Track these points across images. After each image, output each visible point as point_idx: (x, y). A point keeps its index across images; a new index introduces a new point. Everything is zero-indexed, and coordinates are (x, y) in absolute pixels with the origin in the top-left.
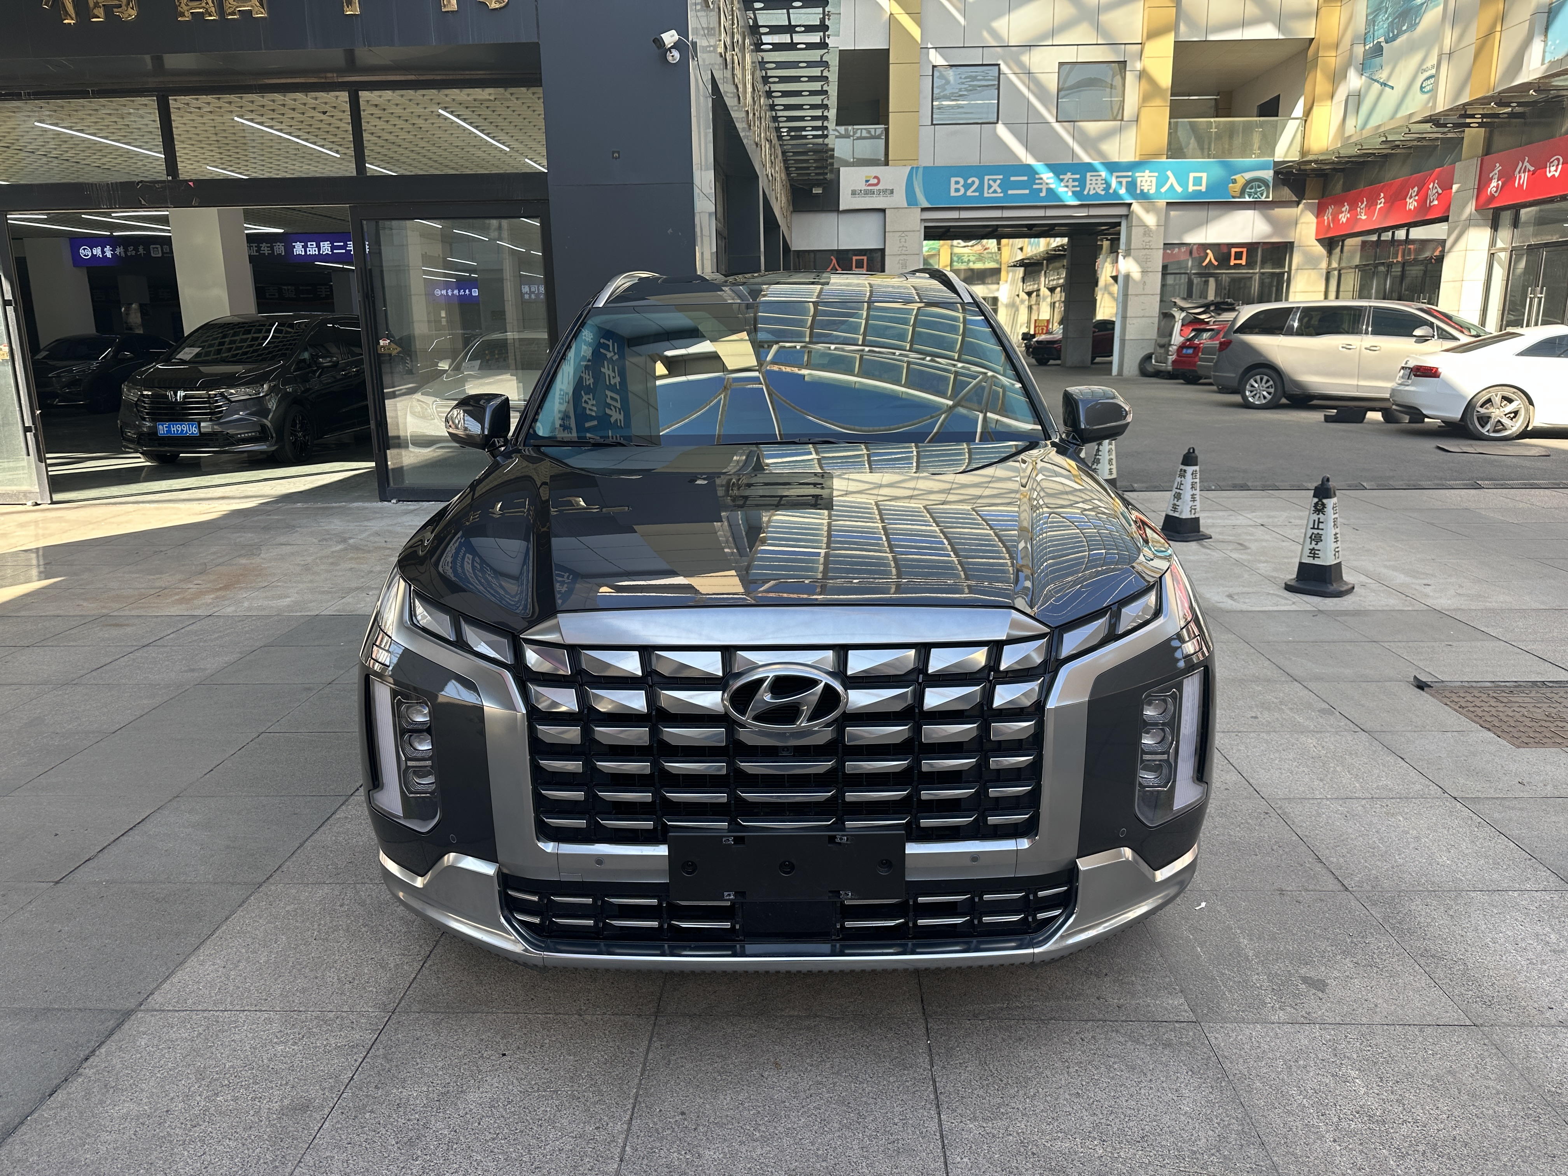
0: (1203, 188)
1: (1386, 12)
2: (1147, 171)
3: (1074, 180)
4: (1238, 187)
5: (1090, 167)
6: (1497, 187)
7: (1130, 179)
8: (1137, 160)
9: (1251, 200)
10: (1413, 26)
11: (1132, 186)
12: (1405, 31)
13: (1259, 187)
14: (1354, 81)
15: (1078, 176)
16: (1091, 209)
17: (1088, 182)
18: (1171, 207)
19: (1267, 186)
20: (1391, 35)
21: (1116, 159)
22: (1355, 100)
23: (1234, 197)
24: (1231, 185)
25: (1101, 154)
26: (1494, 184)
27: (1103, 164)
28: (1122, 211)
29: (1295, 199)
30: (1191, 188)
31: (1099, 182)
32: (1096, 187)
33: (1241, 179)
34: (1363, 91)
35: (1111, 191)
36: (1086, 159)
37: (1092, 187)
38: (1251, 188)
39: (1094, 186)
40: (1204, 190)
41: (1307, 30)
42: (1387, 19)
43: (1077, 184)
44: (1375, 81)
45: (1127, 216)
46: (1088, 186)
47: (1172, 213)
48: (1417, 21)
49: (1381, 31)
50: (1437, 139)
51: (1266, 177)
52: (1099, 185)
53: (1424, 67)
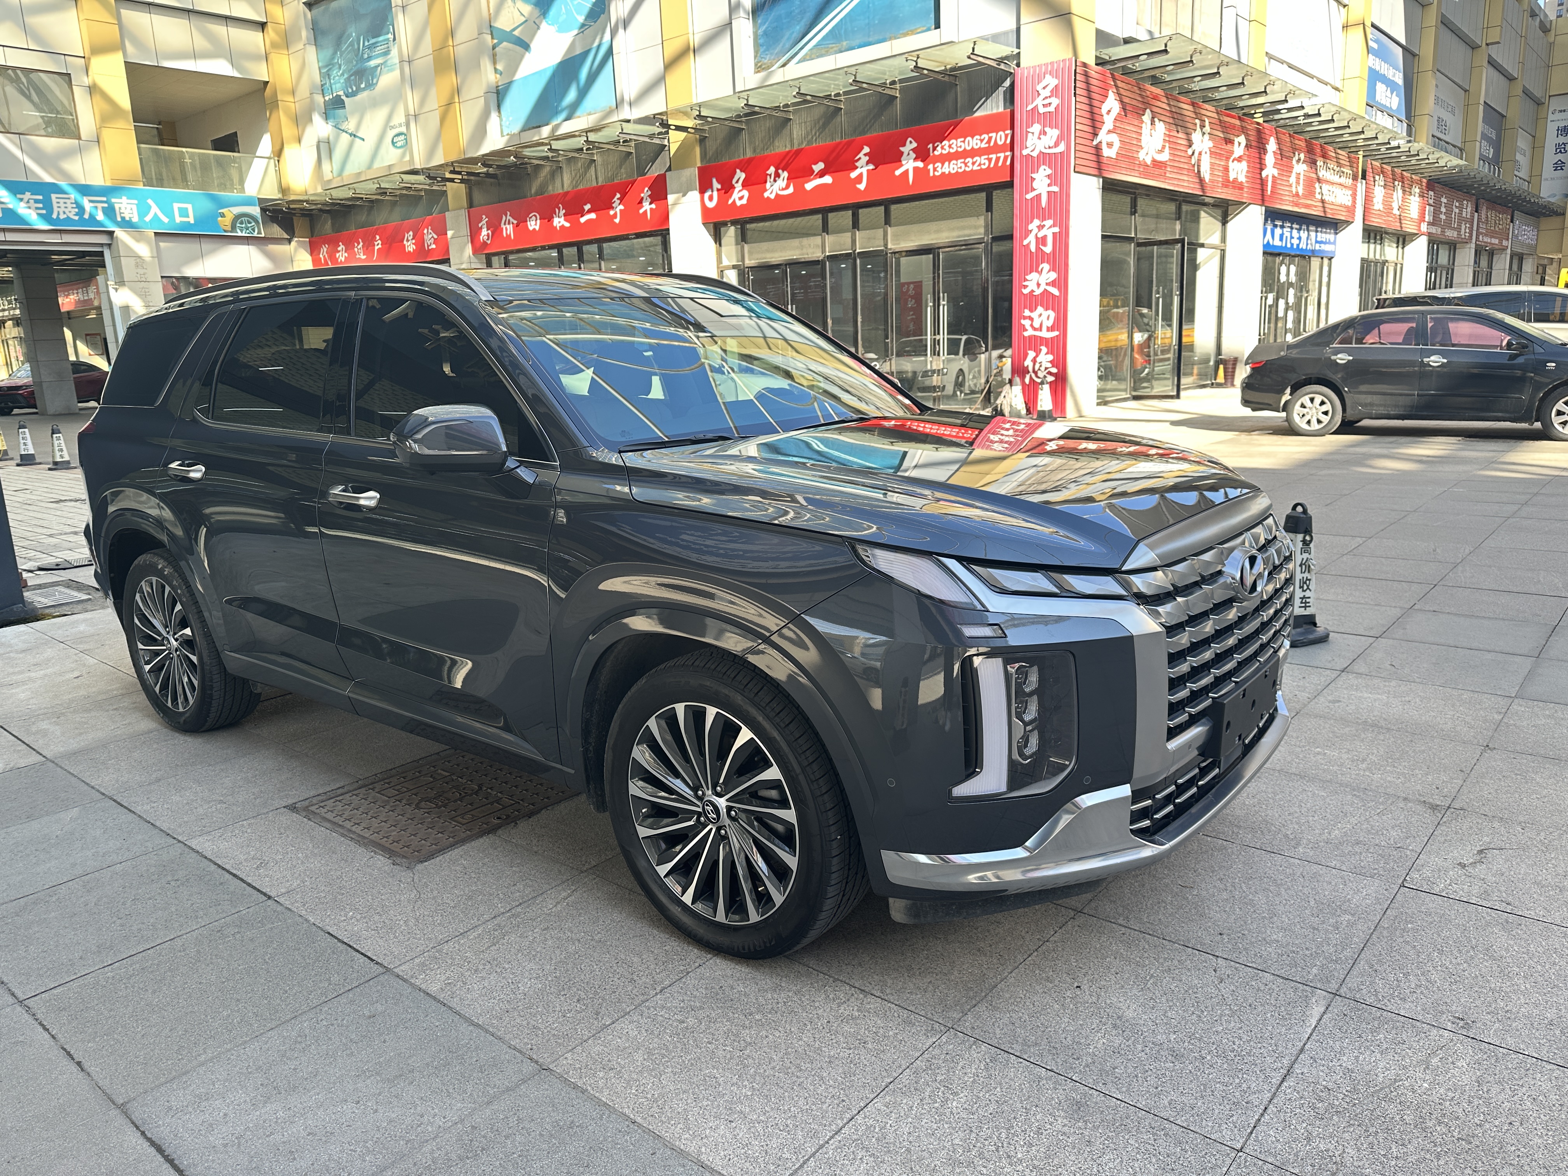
0: (191, 220)
1: (340, 68)
2: (124, 198)
3: (36, 201)
4: (227, 221)
5: (56, 189)
6: (488, 235)
7: (106, 205)
8: (109, 183)
9: (244, 234)
10: (370, 86)
11: (110, 211)
12: (364, 89)
13: (250, 223)
14: (320, 128)
15: (41, 197)
16: (63, 236)
17: (55, 205)
18: (159, 238)
19: (257, 222)
20: (350, 91)
21: (83, 182)
22: (325, 148)
23: (225, 231)
24: (220, 219)
25: (66, 175)
26: (484, 232)
27: (72, 185)
28: (103, 239)
29: (286, 236)
30: (178, 220)
31: (69, 205)
32: (67, 211)
33: (231, 213)
34: (331, 138)
35: (86, 216)
36: (47, 178)
37: (61, 211)
38: (241, 223)
39: (63, 209)
40: (192, 222)
41: (261, 72)
42: (343, 74)
43: (41, 205)
44: (343, 131)
45: (109, 245)
46: (56, 210)
47: (162, 244)
48: (375, 81)
49: (338, 85)
50: (421, 190)
51: (254, 213)
52: (70, 209)
53: (392, 124)
